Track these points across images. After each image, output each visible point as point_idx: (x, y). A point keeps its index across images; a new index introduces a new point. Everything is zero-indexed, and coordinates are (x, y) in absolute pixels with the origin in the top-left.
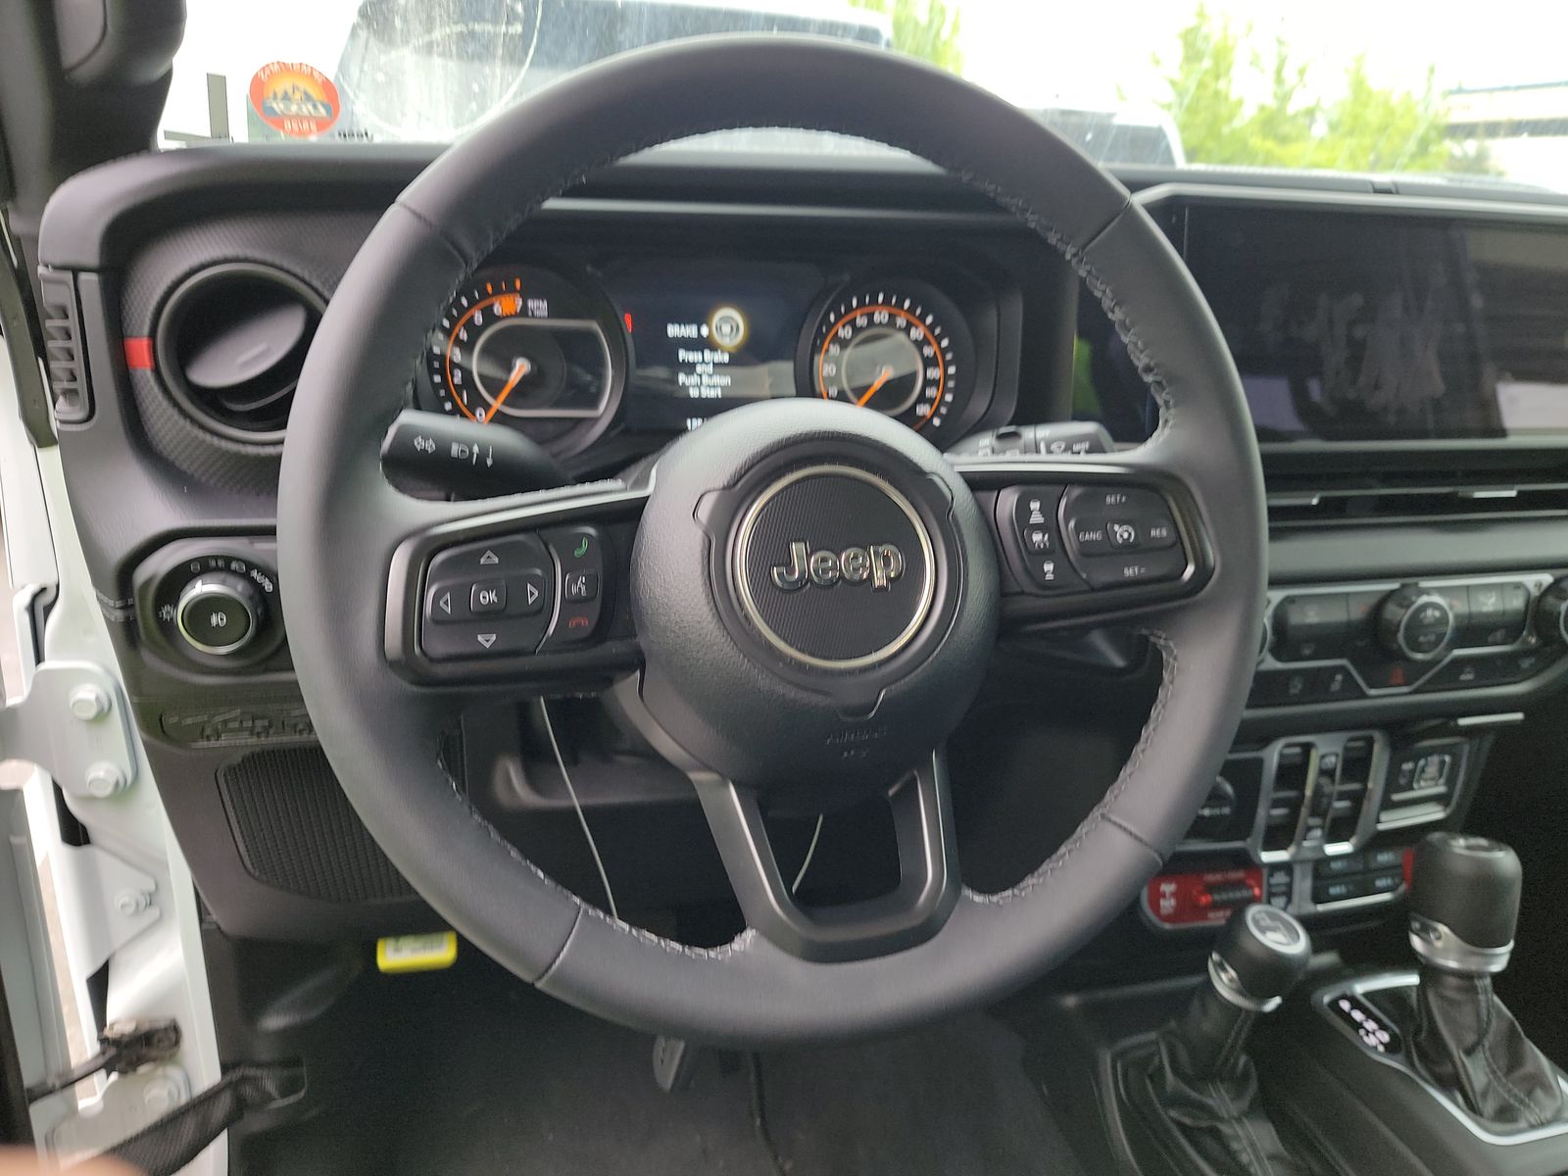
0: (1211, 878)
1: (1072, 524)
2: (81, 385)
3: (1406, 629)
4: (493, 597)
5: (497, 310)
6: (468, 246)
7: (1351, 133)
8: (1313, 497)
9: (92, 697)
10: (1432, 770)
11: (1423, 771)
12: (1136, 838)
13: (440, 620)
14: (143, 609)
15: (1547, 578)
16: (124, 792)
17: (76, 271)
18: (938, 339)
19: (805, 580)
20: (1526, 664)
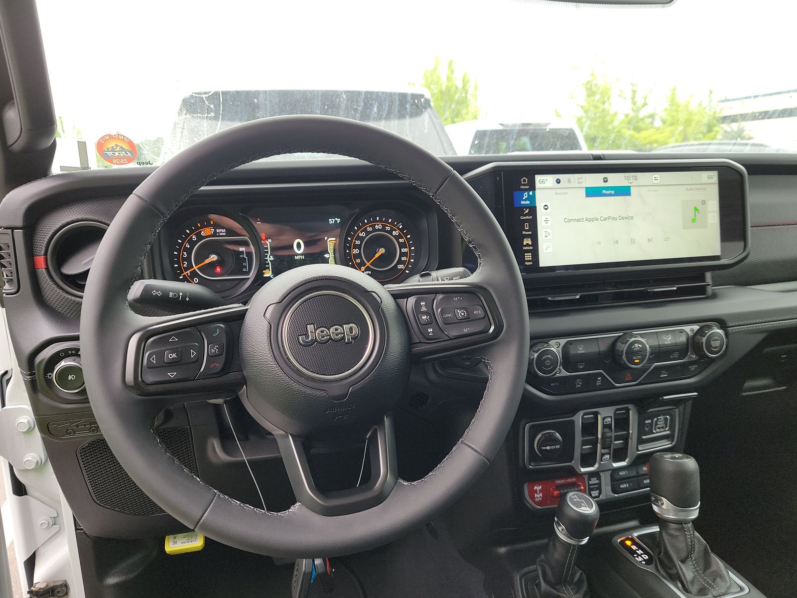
0: (558, 482)
1: (439, 310)
2: (14, 278)
3: (626, 353)
4: (174, 355)
5: (203, 234)
6: (163, 209)
7: (671, 124)
8: (577, 295)
9: (25, 421)
10: (661, 424)
11: (656, 424)
12: (476, 451)
13: (151, 367)
14: (38, 375)
15: (696, 327)
16: (39, 467)
17: (13, 229)
18: (406, 235)
19: (314, 341)
20: (693, 368)
